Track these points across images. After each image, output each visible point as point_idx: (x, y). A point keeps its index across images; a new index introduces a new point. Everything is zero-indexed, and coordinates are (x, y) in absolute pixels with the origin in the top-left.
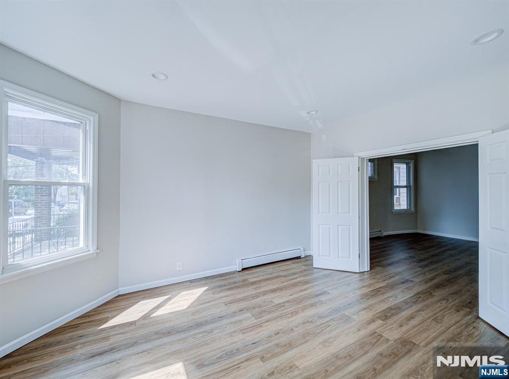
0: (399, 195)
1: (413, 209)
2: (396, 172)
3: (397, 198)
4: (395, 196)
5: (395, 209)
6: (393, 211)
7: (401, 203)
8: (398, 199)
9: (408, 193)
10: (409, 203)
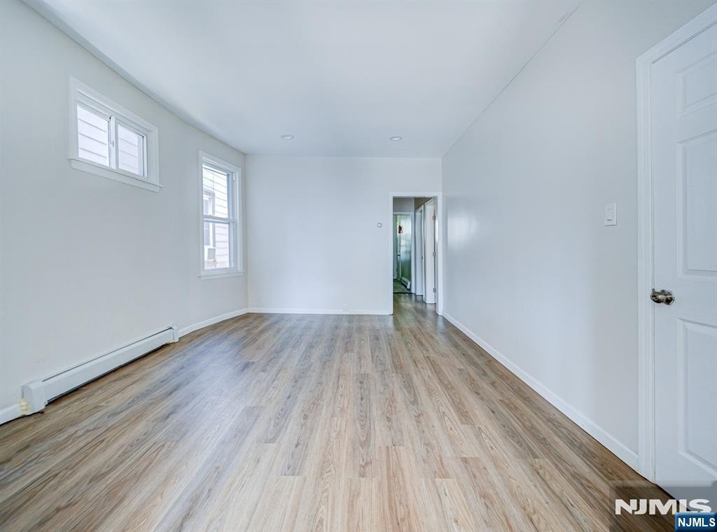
0: (214, 245)
1: (240, 268)
2: (207, 202)
3: (209, 249)
4: (206, 248)
5: (206, 268)
6: (203, 273)
7: (218, 259)
8: (212, 252)
9: (232, 234)
10: (233, 255)
